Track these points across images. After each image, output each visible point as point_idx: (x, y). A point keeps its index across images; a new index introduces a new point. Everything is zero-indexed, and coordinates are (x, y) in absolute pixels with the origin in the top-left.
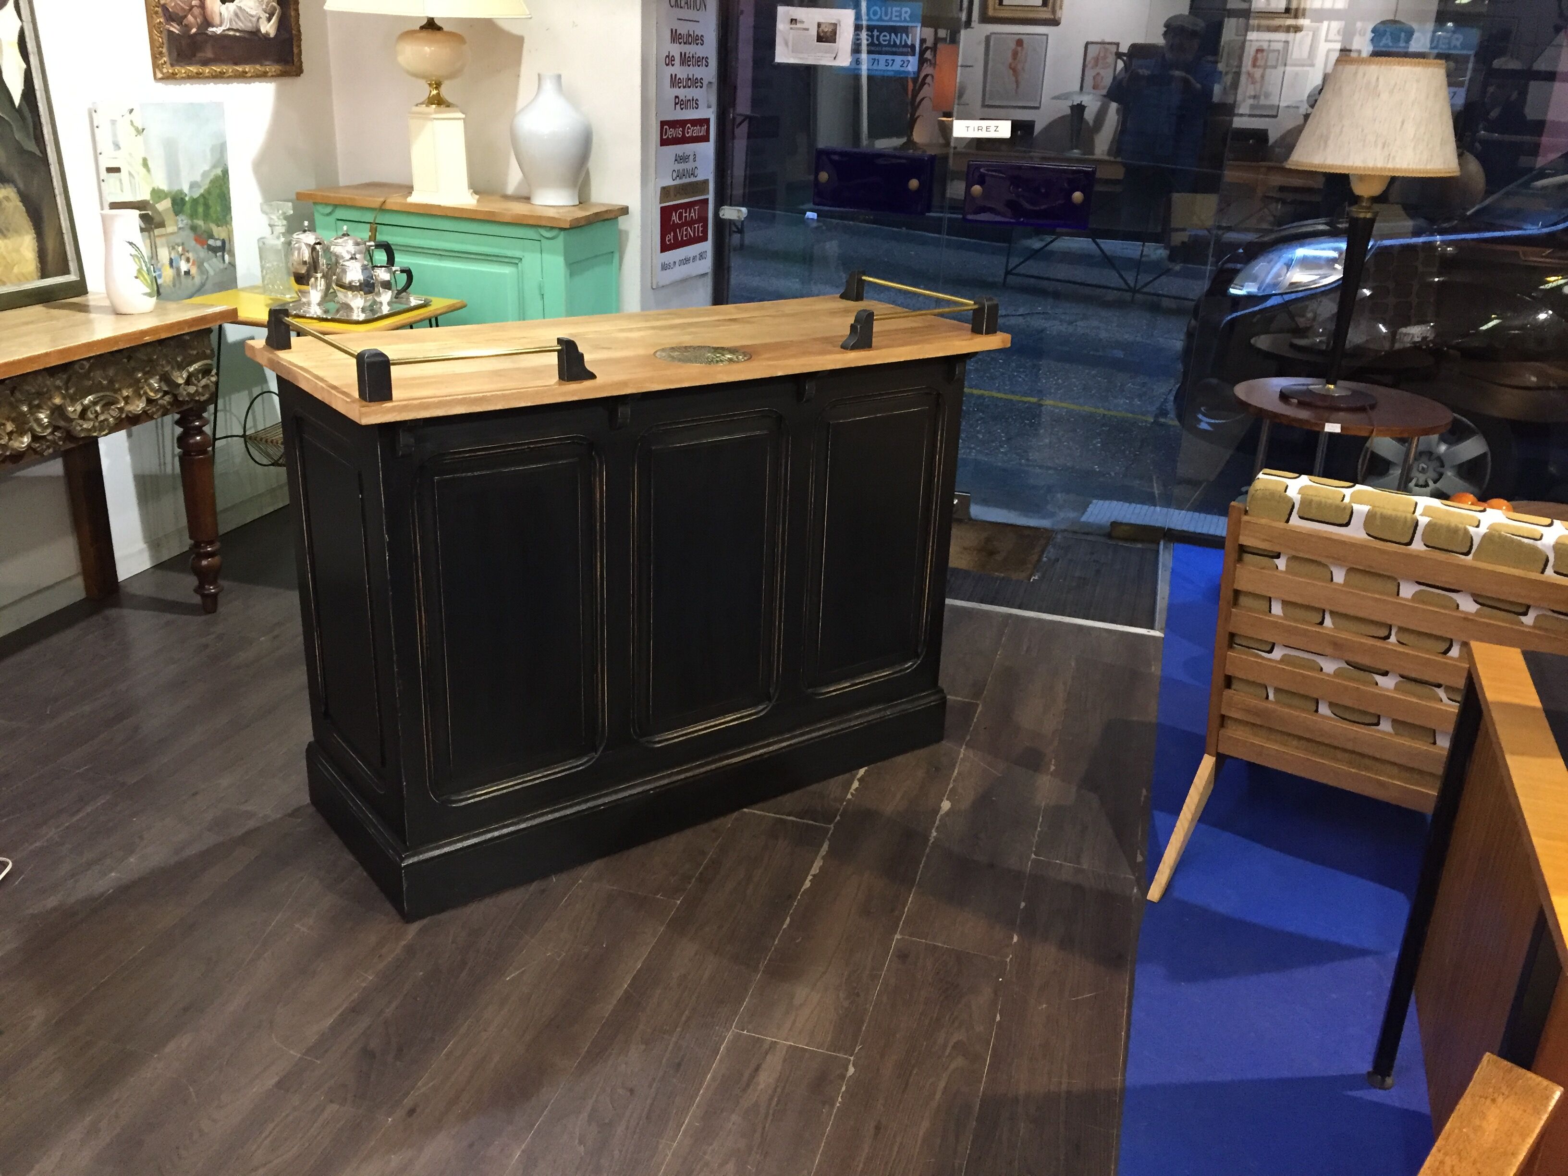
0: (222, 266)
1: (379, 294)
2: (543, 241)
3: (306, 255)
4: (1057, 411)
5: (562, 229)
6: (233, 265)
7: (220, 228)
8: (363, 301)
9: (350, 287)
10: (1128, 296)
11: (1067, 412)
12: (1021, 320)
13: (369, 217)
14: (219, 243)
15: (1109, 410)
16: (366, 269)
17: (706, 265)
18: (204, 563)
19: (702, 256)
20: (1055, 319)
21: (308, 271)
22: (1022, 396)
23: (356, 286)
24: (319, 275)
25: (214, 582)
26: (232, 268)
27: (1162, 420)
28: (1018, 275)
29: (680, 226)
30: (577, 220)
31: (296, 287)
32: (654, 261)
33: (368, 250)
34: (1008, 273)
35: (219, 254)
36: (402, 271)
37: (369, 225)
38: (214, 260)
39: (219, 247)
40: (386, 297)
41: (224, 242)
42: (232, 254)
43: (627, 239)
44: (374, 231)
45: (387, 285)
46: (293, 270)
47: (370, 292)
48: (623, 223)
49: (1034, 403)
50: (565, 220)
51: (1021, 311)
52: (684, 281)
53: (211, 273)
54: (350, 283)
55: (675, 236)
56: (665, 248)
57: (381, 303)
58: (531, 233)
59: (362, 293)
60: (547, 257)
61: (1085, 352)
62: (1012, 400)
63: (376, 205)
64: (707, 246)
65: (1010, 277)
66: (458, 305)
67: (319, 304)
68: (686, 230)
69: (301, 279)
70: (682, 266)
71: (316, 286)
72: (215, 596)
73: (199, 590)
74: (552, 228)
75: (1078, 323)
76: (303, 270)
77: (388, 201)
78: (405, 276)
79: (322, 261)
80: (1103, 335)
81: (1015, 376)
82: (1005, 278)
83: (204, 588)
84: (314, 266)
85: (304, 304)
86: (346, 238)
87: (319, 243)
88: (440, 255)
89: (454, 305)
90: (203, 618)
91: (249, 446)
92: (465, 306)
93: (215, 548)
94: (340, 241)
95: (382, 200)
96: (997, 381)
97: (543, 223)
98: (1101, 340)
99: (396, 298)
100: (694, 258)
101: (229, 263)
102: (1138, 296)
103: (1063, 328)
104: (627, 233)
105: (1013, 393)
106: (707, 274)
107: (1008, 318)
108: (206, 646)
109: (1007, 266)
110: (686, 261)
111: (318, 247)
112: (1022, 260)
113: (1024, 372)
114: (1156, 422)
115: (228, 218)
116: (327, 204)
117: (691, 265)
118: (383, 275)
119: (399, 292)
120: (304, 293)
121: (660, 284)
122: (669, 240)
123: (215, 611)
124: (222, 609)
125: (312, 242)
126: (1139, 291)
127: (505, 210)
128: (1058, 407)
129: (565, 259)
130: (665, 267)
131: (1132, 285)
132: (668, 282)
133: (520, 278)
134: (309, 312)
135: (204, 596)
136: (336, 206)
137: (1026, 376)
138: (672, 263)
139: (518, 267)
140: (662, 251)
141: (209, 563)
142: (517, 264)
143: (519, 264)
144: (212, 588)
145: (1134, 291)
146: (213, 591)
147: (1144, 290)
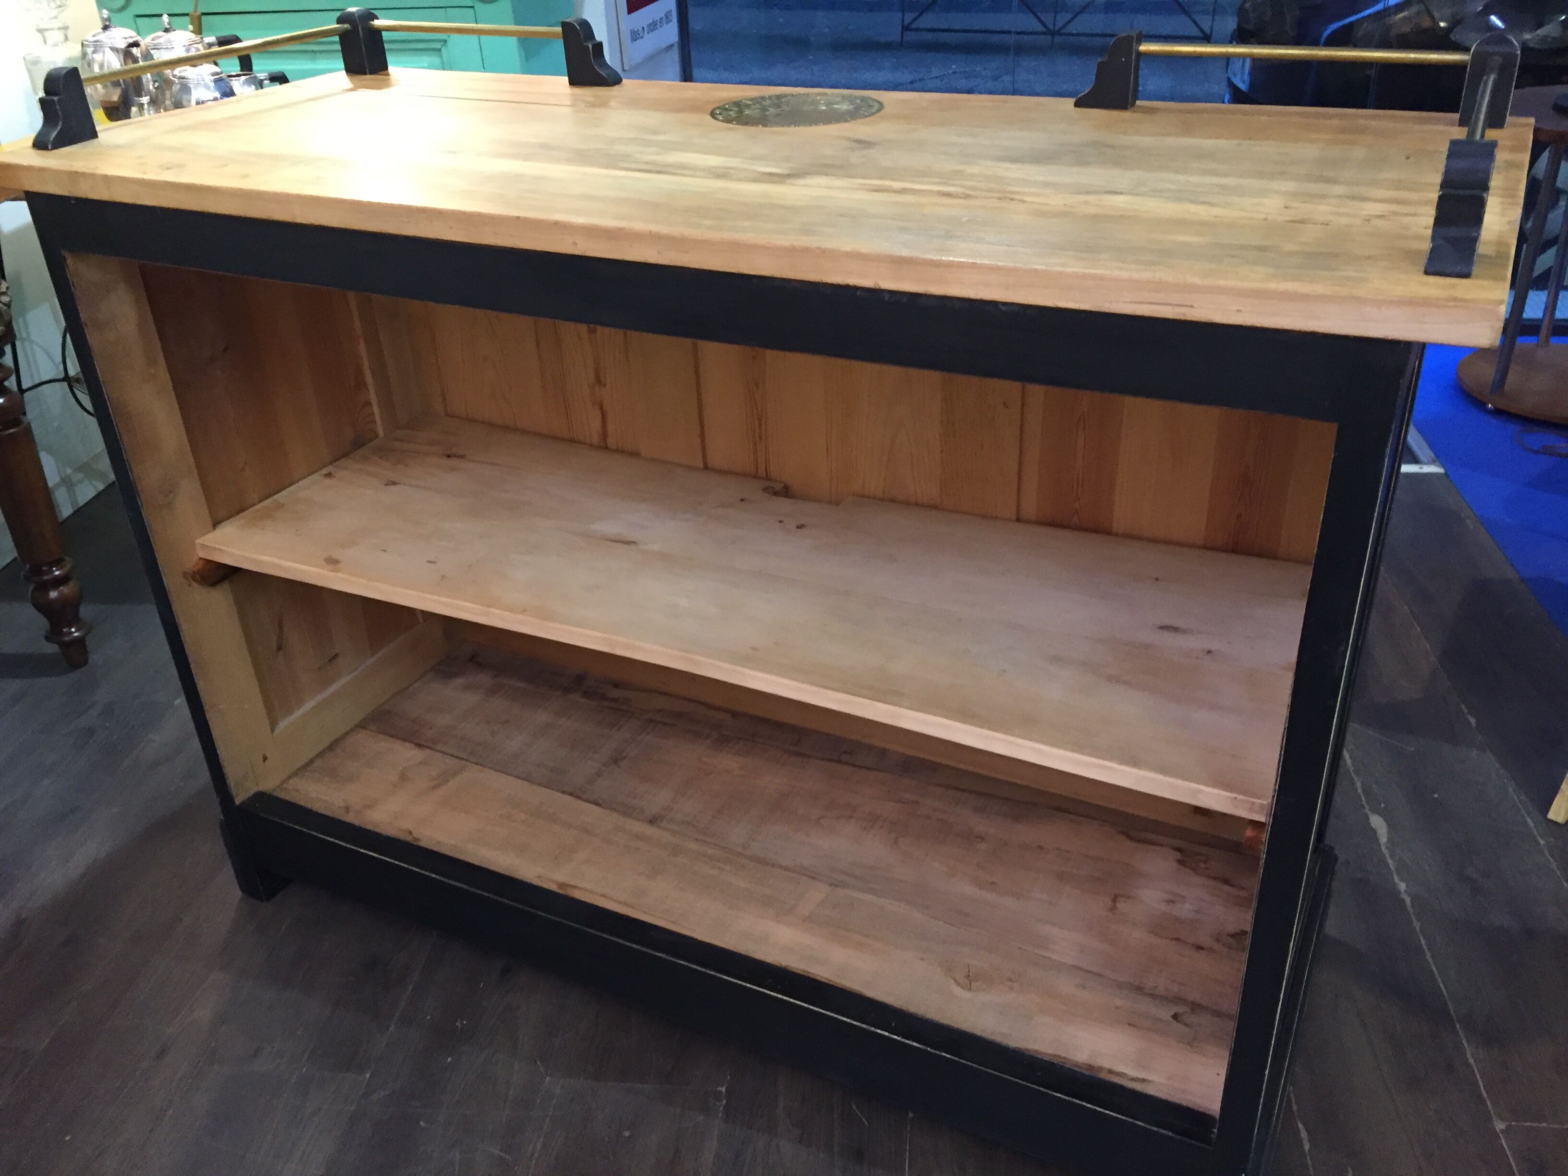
10: (1045, 40)
17: (671, 33)
18: (53, 594)
19: (667, 18)
24: (145, 100)
25: (75, 620)
28: (917, 30)
32: (621, 29)
34: (905, 28)
37: (188, 18)
65: (908, 34)
70: (651, 34)
72: (81, 641)
73: (54, 634)
82: (903, 35)
83: (61, 633)
87: (135, 45)
88: (313, 51)
90: (70, 676)
91: (75, 390)
93: (66, 570)
100: (660, 21)
102: (1058, 39)
109: (903, 21)
110: (653, 26)
111: (135, 50)
112: (918, 14)
117: (659, 32)
123: (86, 662)
124: (95, 657)
130: (635, 36)
131: (1052, 28)
135: (64, 646)
138: (640, 29)
139: (441, 57)
140: (630, 12)
141: (61, 593)
142: (439, 50)
143: (443, 50)
144: (73, 630)
145: (1053, 33)
146: (76, 634)
147: (1063, 31)
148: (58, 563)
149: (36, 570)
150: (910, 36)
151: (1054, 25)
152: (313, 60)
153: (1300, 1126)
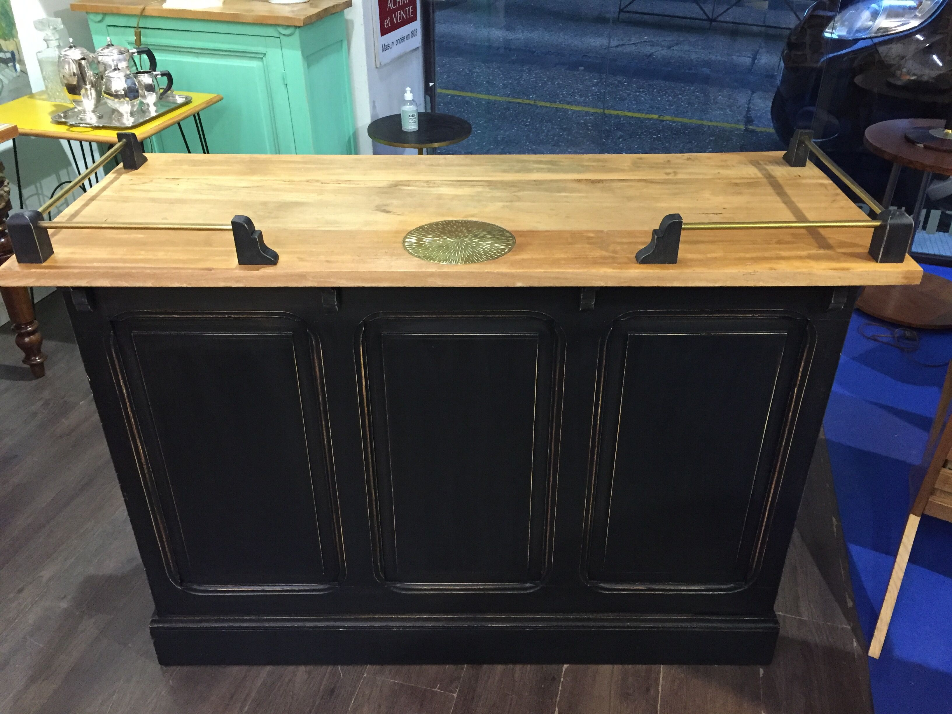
0: (14, 75)
1: (144, 97)
2: (282, 37)
3: (74, 68)
4: (674, 125)
5: (296, 27)
6: (24, 72)
7: (7, 42)
8: (130, 107)
9: (116, 96)
10: (706, 24)
11: (682, 126)
12: (634, 48)
13: (133, 22)
14: (9, 55)
15: (711, 121)
16: (129, 78)
17: (417, 41)
18: (27, 340)
19: (414, 34)
20: (658, 45)
21: (78, 81)
22: (647, 113)
23: (122, 95)
24: (88, 87)
25: (38, 352)
26: (24, 75)
27: (751, 127)
28: (628, 12)
29: (394, 11)
30: (310, 17)
31: (70, 97)
32: (376, 44)
33: (131, 56)
34: (621, 11)
35: (10, 64)
36: (163, 75)
37: (133, 30)
38: (7, 70)
39: (10, 58)
40: (151, 99)
41: (13, 54)
42: (22, 62)
43: (353, 26)
44: (138, 35)
45: (150, 88)
46: (66, 82)
47: (136, 97)
48: (349, 14)
49: (657, 120)
50: (300, 19)
51: (633, 40)
52: (400, 57)
53: (6, 81)
54: (116, 91)
55: (392, 20)
56: (384, 31)
57: (148, 105)
58: (271, 31)
59: (127, 99)
60: (287, 52)
61: (683, 71)
62: (640, 118)
63: (138, 12)
64: (417, 25)
65: (622, 14)
66: (215, 100)
67: (94, 111)
68: (400, 14)
69: (73, 90)
70: (399, 45)
71: (88, 96)
72: (41, 365)
73: (27, 360)
74: (288, 27)
75: (674, 48)
76: (74, 81)
77: (147, 8)
78: (165, 78)
79: (90, 74)
80: (694, 56)
81: (638, 96)
82: (619, 15)
83: (31, 360)
84: (82, 76)
85: (80, 112)
86: (111, 48)
87: (83, 59)
88: (197, 53)
89: (211, 100)
90: (35, 382)
92: (221, 99)
93: (34, 327)
94: (106, 51)
95: (141, 7)
96: (626, 102)
97: (280, 22)
98: (692, 60)
99: (160, 99)
100: (408, 36)
101: (21, 71)
102: (715, 25)
103: (664, 52)
104: (352, 22)
105: (639, 111)
106: (418, 48)
107: (624, 47)
108: (35, 414)
110: (401, 40)
111: (83, 62)
113: (643, 92)
114: (746, 130)
115: (14, 32)
116: (97, 13)
117: (406, 43)
118: (146, 79)
119: (162, 94)
120: (78, 102)
121: (383, 64)
122: (387, 25)
123: (43, 375)
125: (79, 57)
126: (715, 20)
127: (247, 11)
128: (674, 122)
129: (303, 52)
130: (385, 48)
131: (711, 17)
132: (389, 61)
133: (266, 71)
134: (85, 120)
136: (105, 14)
137: (646, 94)
138: (391, 43)
139: (263, 62)
140: (382, 34)
141: (30, 339)
142: (262, 58)
143: (264, 58)
144: (37, 358)
145: (711, 20)
146: (39, 361)
147: (719, 19)
148: (31, 323)
149: (18, 327)
150: (623, 16)
151: (713, 15)
152: (197, 57)
153: (557, 709)
